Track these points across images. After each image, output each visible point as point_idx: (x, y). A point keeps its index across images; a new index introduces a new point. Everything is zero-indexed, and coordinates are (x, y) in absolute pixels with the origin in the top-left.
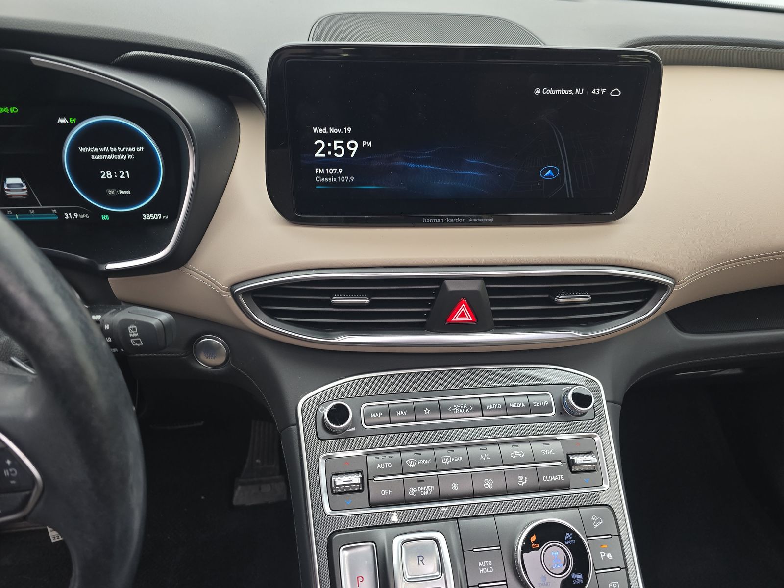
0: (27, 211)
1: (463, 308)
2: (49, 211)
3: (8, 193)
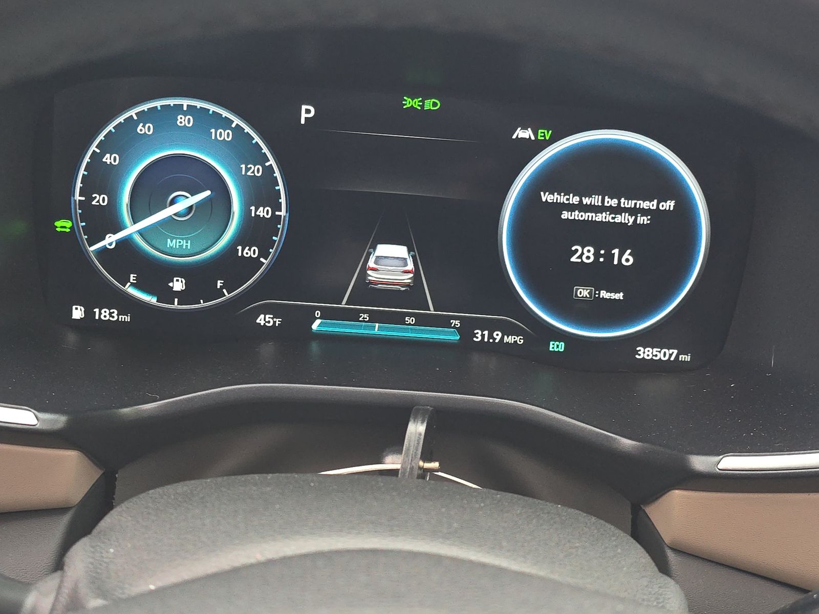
2: (444, 323)
3: (373, 276)
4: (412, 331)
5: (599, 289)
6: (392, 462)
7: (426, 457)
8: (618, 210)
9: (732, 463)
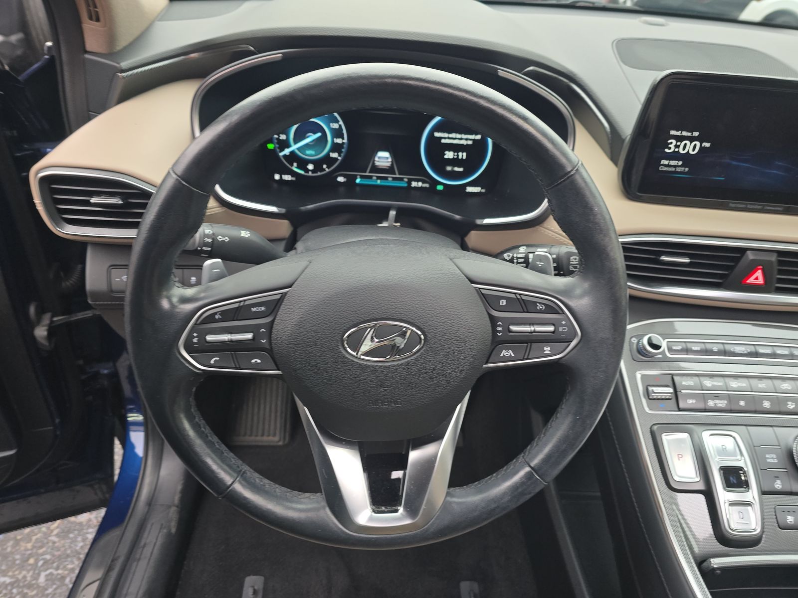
0: (386, 178)
1: (759, 274)
2: (401, 179)
3: (377, 164)
4: (392, 183)
5: (454, 166)
6: (385, 224)
7: (396, 222)
8: (461, 139)
9: (487, 221)
